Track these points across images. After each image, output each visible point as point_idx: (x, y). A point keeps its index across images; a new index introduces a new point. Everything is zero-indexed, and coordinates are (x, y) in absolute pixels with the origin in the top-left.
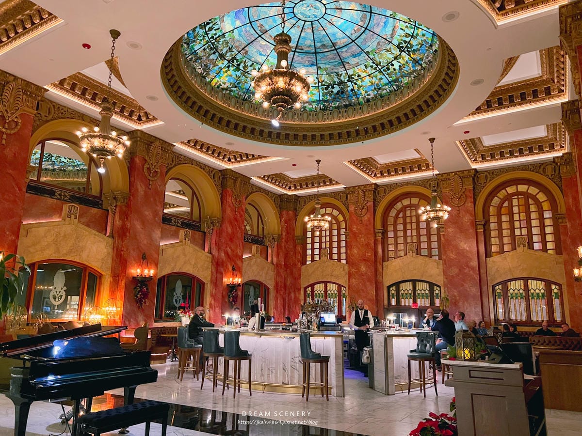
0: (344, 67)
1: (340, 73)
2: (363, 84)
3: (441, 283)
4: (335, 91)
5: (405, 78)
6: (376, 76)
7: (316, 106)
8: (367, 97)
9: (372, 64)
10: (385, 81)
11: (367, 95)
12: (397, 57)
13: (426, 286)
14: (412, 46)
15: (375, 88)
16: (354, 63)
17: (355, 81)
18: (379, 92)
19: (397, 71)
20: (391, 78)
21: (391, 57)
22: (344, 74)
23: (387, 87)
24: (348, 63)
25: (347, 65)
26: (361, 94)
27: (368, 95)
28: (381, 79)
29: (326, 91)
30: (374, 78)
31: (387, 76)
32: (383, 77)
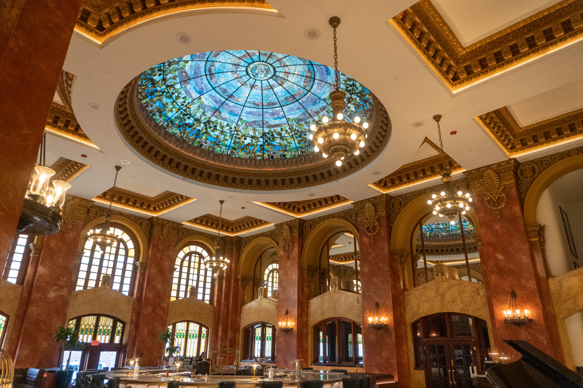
0: (214, 113)
1: (206, 114)
2: (212, 133)
3: (128, 320)
4: (187, 121)
5: (243, 152)
6: (225, 136)
7: (162, 121)
8: (203, 143)
9: (233, 127)
10: (228, 143)
11: (204, 142)
12: (255, 137)
13: (110, 322)
14: (274, 140)
15: (215, 142)
16: (224, 116)
17: (208, 127)
18: (214, 147)
19: (243, 144)
20: (233, 145)
21: (251, 133)
22: (207, 117)
23: (224, 147)
24: (220, 113)
25: (218, 113)
26: (202, 138)
27: (206, 143)
28: (227, 140)
29: (181, 116)
30: (223, 136)
31: (233, 141)
32: (230, 140)
